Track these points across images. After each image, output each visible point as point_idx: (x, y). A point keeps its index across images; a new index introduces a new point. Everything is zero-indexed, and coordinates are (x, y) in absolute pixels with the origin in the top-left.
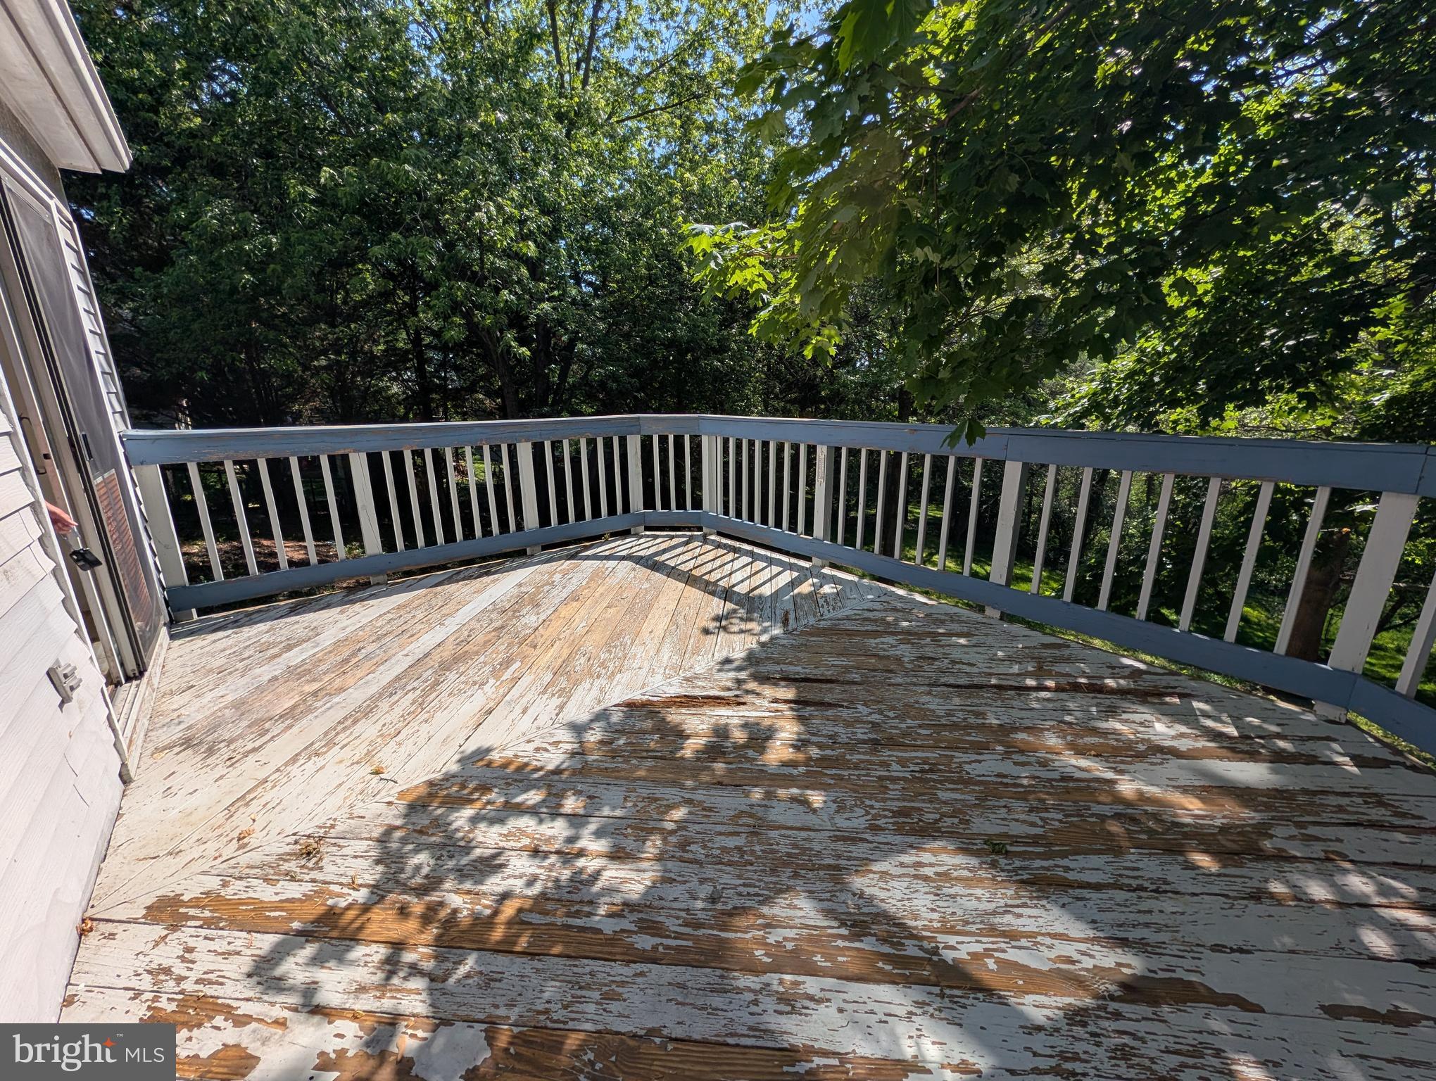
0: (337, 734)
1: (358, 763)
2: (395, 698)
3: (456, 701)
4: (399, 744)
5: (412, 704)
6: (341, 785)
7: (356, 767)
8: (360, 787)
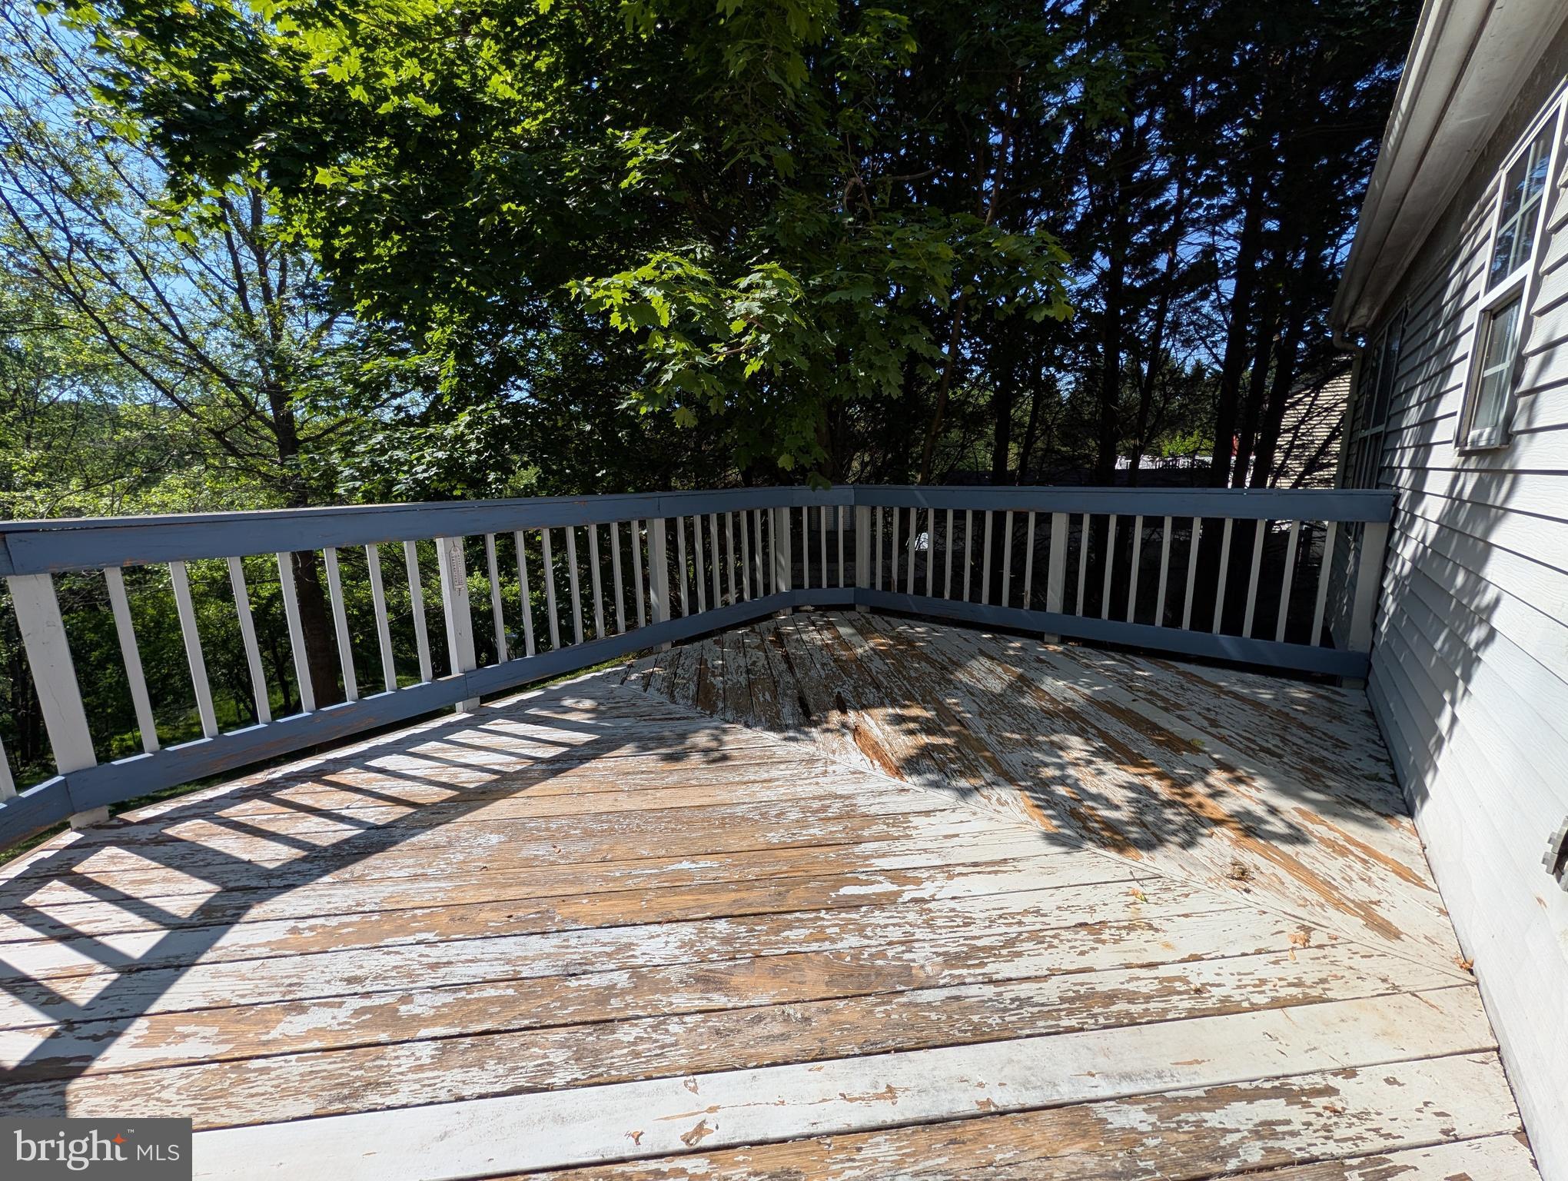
0: (1148, 998)
1: (1151, 927)
2: (1024, 990)
3: (977, 909)
4: (1092, 909)
5: (1019, 954)
6: (1186, 916)
7: (1156, 923)
8: (1165, 896)
